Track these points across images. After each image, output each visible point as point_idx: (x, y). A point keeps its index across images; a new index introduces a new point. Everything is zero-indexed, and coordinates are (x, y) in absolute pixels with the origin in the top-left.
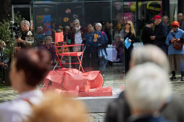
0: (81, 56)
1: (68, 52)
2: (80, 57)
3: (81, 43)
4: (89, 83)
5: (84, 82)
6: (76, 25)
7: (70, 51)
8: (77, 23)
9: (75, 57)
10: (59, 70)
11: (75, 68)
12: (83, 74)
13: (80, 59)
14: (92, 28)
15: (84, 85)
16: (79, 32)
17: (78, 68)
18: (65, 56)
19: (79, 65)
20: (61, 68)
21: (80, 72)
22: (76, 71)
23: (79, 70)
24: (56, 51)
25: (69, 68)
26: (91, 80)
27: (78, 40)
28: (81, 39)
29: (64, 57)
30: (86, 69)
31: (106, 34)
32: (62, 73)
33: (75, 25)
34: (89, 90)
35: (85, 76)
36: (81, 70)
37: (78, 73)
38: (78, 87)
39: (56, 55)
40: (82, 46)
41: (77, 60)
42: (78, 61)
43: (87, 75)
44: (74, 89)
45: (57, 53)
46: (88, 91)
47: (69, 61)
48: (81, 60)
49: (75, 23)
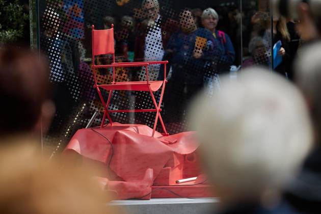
0: (160, 93)
1: (126, 81)
2: (157, 94)
3: (161, 57)
4: (179, 163)
5: (167, 159)
6: (150, 12)
7: (133, 80)
8: (153, 6)
9: (145, 94)
10: (103, 127)
11: (144, 124)
12: (163, 139)
13: (157, 99)
14: (192, 21)
15: (165, 166)
16: (156, 29)
17: (151, 124)
18: (119, 91)
19: (155, 115)
20: (108, 122)
21: (157, 135)
22: (146, 130)
23: (153, 128)
24: (95, 77)
25: (128, 123)
26: (185, 156)
27: (153, 51)
28: (161, 47)
29: (115, 93)
30: (172, 127)
31: (229, 39)
32: (109, 134)
33: (147, 10)
34: (180, 181)
35: (170, 143)
36: (159, 129)
37: (151, 135)
38: (150, 173)
39: (96, 88)
40: (162, 66)
41: (149, 103)
42: (153, 104)
43: (176, 142)
44: (141, 175)
45: (98, 84)
46: (177, 182)
47: (128, 105)
48: (160, 102)
49: (148, 7)
